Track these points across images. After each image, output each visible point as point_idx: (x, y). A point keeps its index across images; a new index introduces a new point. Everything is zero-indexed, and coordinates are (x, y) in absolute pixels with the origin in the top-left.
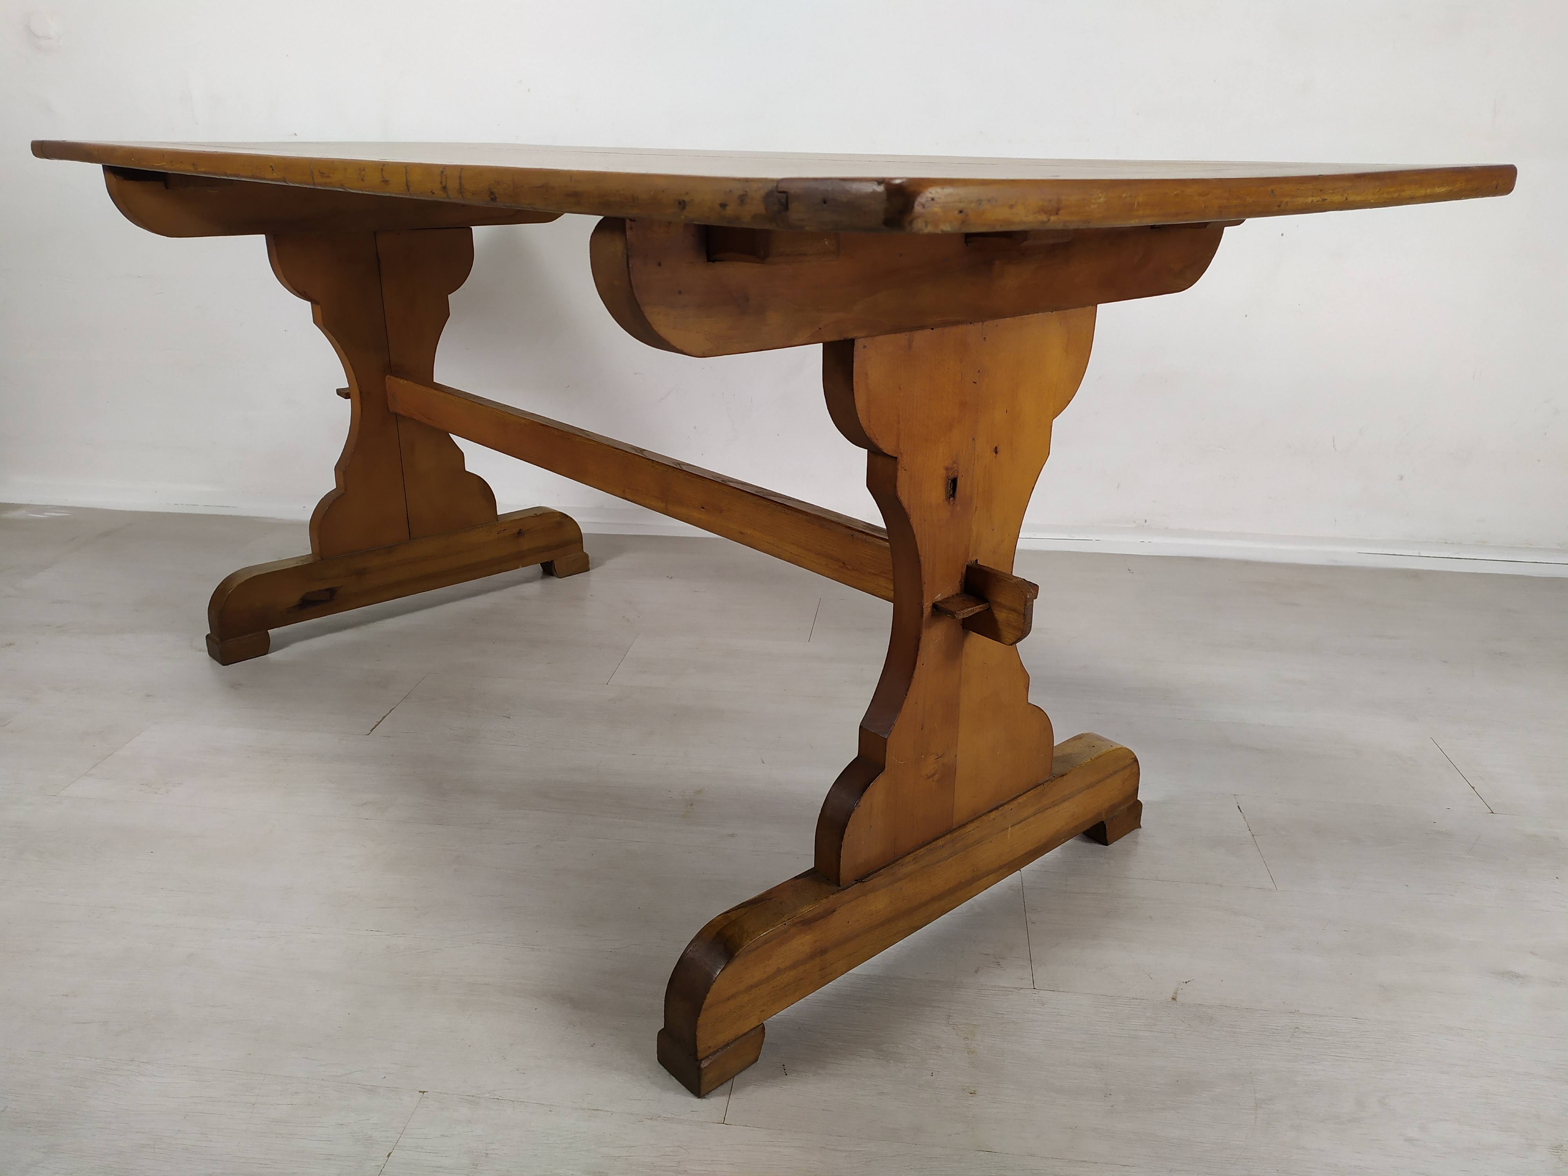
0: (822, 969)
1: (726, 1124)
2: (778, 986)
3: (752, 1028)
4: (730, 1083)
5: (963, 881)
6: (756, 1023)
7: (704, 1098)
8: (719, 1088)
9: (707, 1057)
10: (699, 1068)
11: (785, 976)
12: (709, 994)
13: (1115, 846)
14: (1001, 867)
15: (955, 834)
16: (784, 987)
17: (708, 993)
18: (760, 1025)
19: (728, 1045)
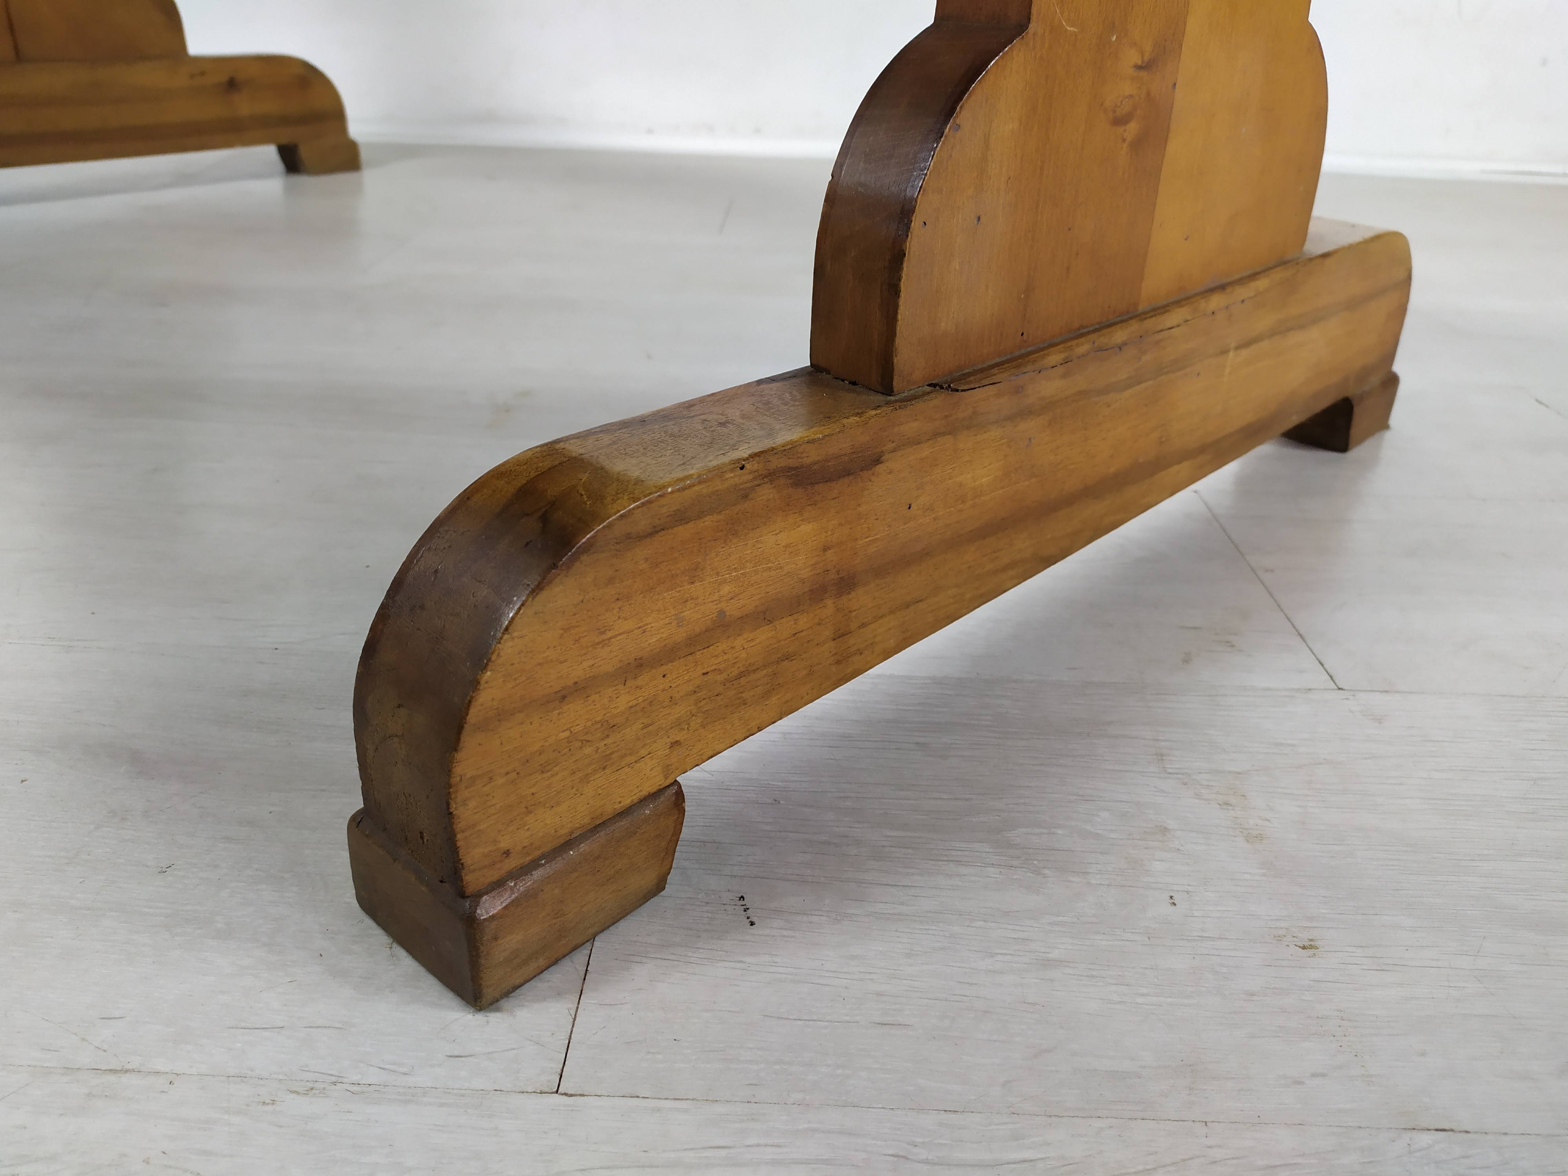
0: (840, 635)
1: (566, 1094)
2: (720, 671)
3: (645, 793)
4: (580, 957)
5: (1141, 460)
6: (656, 781)
7: (498, 1010)
8: (545, 975)
9: (499, 885)
10: (471, 922)
11: (739, 642)
12: (489, 673)
13: (1355, 453)
14: (1202, 450)
15: (1150, 324)
16: (740, 676)
17: (484, 668)
18: (668, 786)
19: (569, 844)
